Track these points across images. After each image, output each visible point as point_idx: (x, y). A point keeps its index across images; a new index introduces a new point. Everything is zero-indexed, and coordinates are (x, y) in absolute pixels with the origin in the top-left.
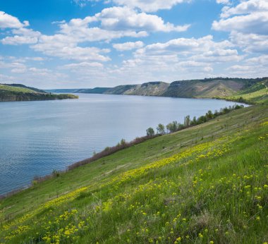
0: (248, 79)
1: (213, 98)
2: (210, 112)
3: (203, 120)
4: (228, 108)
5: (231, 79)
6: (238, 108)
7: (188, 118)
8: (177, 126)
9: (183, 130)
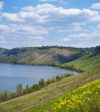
0: (79, 49)
1: (49, 65)
2: (42, 80)
3: (35, 88)
4: (60, 76)
5: (65, 48)
6: (68, 75)
7: (20, 86)
8: (8, 94)
9: (14, 100)
